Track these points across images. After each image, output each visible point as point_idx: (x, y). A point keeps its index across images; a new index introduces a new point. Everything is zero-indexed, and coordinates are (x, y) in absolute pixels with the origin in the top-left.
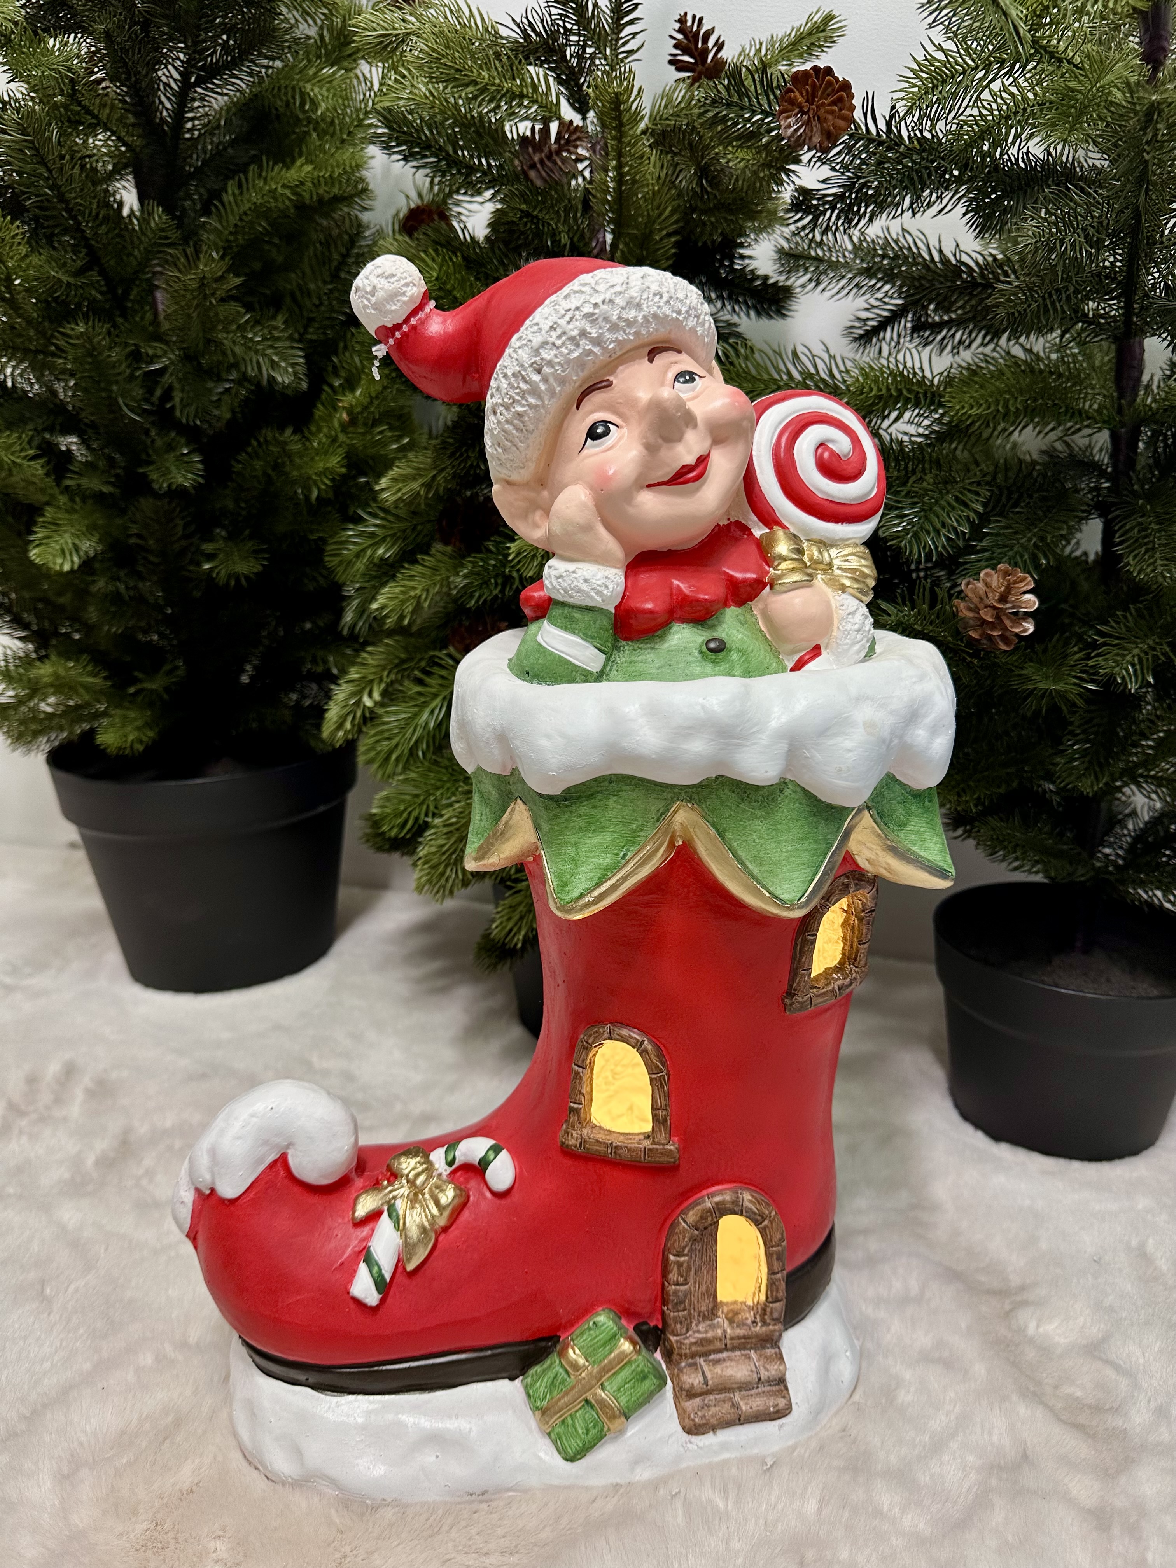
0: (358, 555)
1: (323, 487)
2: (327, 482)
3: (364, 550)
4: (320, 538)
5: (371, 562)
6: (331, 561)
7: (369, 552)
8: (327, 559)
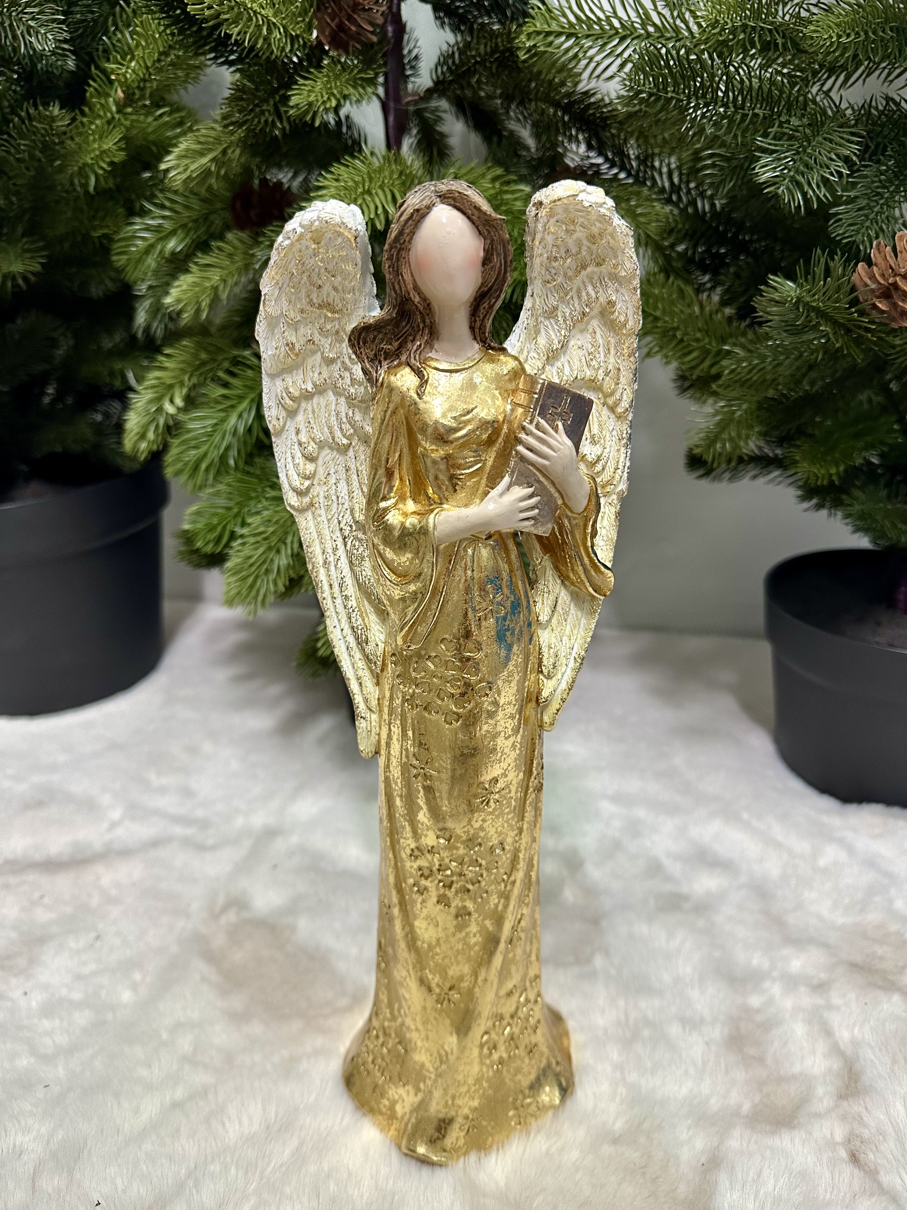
0: (147, 251)
1: (101, 172)
2: (105, 166)
3: (152, 246)
4: (105, 236)
5: (163, 258)
6: (119, 260)
7: (159, 247)
8: (114, 258)
